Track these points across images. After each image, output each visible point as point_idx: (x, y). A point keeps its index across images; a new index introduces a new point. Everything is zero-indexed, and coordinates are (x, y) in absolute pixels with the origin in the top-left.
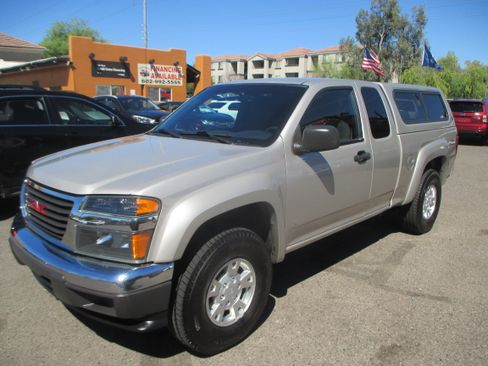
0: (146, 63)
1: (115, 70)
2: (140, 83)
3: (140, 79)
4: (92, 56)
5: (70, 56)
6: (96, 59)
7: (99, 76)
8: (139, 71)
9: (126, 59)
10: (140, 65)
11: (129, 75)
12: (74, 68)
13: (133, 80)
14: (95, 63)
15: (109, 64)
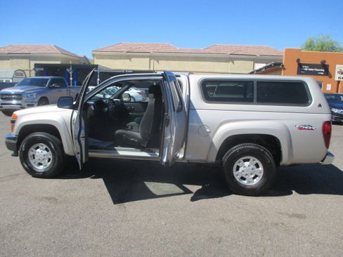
1: (316, 70)
2: (337, 79)
3: (337, 77)
4: (298, 60)
5: (283, 61)
6: (301, 62)
7: (303, 74)
8: (337, 70)
9: (325, 61)
10: (338, 66)
11: (327, 73)
12: (285, 69)
13: (331, 77)
14: (300, 66)
15: (311, 66)
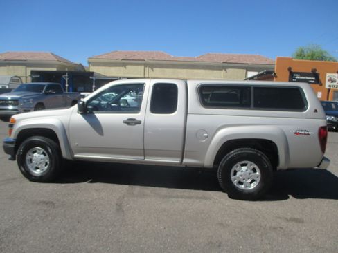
0: (334, 73)
1: (307, 78)
2: (327, 87)
3: (327, 85)
4: (290, 69)
5: (275, 70)
6: (292, 70)
8: (327, 79)
9: (315, 70)
10: (328, 75)
11: (318, 82)
12: (276, 77)
13: (321, 85)
14: (292, 74)
15: (302, 74)
